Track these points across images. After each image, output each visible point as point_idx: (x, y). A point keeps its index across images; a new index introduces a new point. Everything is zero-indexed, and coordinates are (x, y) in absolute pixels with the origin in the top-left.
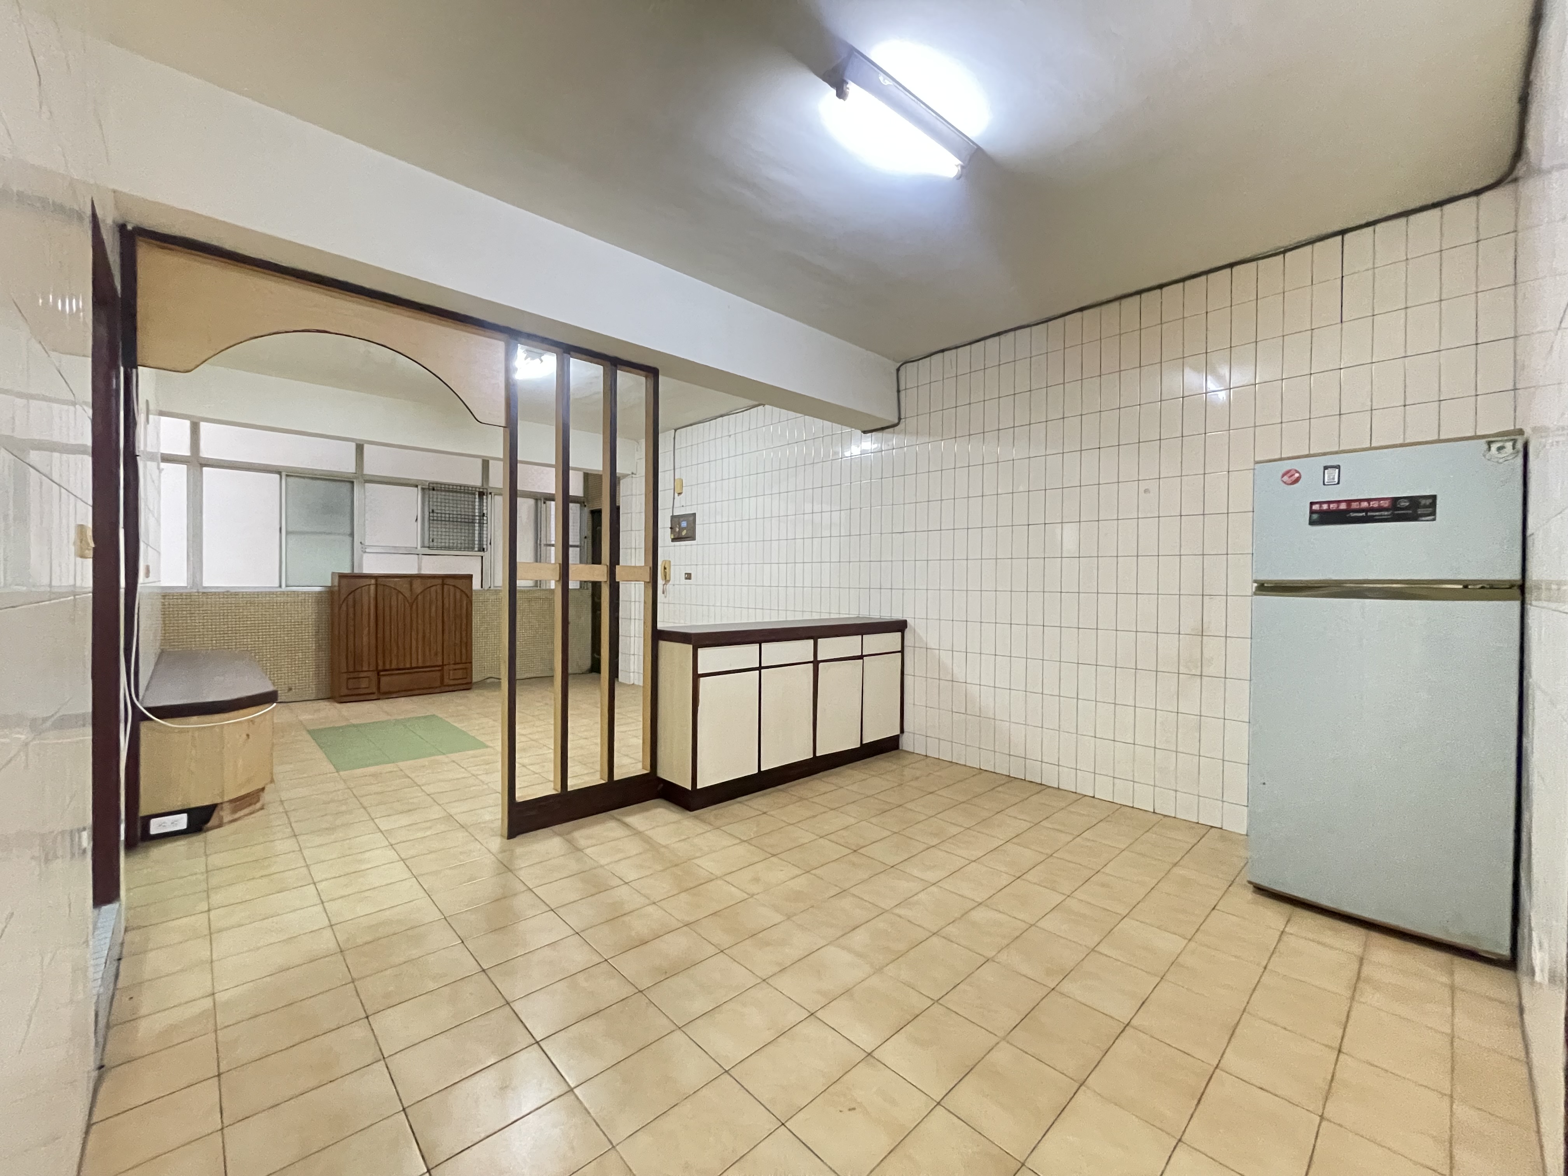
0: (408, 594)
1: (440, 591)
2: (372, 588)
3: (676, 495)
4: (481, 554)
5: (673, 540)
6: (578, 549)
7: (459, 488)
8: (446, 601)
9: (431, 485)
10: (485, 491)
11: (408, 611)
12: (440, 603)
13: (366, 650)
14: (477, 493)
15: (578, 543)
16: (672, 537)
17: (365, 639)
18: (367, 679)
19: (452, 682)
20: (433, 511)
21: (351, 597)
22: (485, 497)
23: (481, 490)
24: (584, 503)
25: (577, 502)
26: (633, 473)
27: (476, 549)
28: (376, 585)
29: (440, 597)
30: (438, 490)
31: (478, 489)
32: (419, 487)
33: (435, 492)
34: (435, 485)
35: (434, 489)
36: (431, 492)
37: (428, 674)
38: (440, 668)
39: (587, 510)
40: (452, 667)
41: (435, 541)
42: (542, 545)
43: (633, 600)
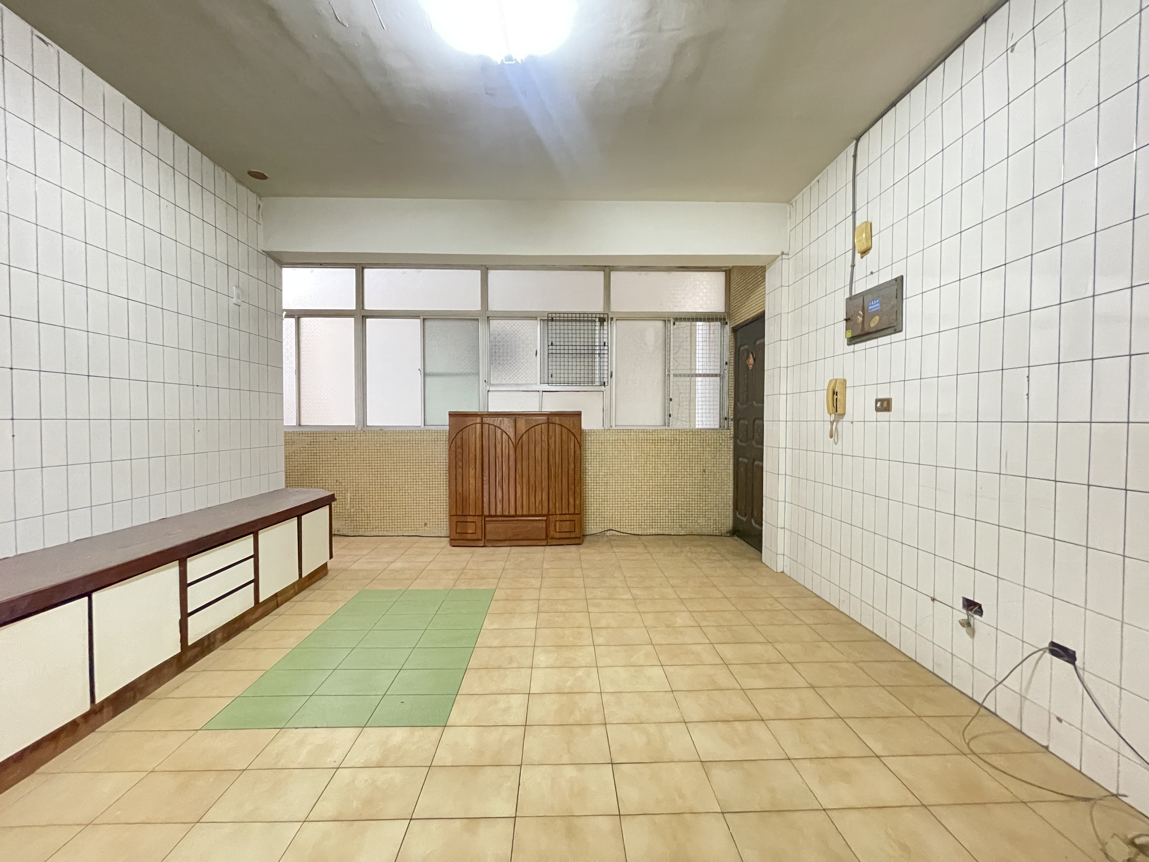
0: (512, 435)
1: (545, 431)
2: (478, 426)
3: (858, 256)
4: (603, 388)
5: (853, 340)
6: (718, 379)
7: (578, 315)
8: (552, 441)
9: (550, 315)
10: (606, 316)
11: (512, 452)
12: (545, 445)
13: (472, 491)
14: (597, 320)
15: (717, 372)
16: (849, 335)
17: (472, 481)
18: (474, 524)
19: (557, 535)
20: (552, 344)
21: (460, 435)
22: (605, 323)
23: (602, 316)
24: (725, 319)
25: (716, 320)
26: (783, 253)
27: (597, 384)
28: (482, 423)
29: (545, 438)
30: (556, 320)
31: (598, 316)
32: (539, 319)
33: (554, 323)
34: (554, 315)
35: (552, 320)
36: (550, 323)
37: (535, 524)
38: (545, 518)
39: (728, 328)
40: (558, 518)
41: (554, 375)
42: (672, 376)
43: (783, 445)
